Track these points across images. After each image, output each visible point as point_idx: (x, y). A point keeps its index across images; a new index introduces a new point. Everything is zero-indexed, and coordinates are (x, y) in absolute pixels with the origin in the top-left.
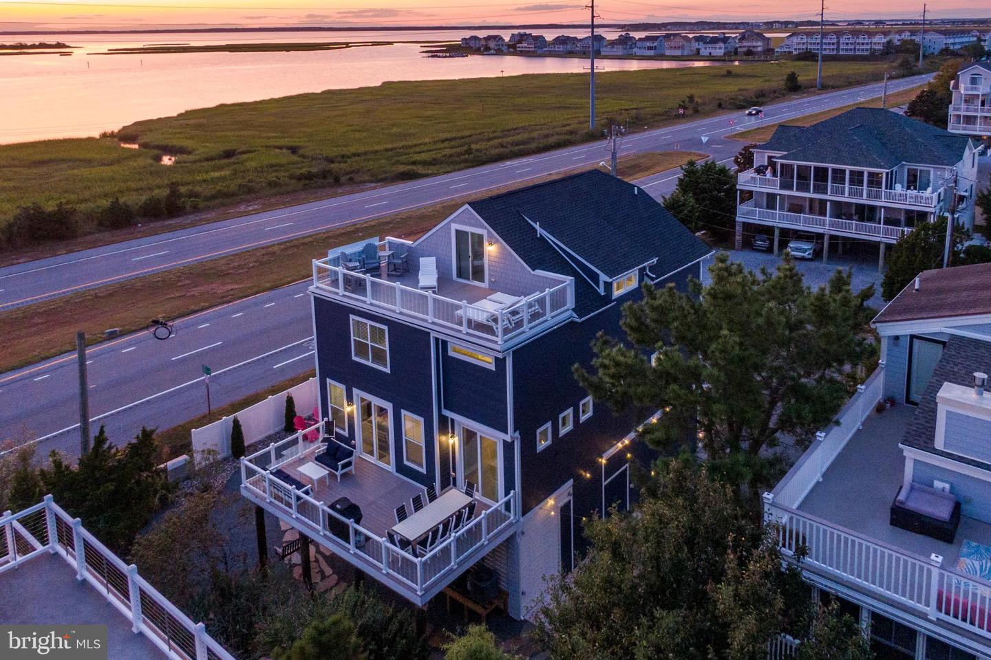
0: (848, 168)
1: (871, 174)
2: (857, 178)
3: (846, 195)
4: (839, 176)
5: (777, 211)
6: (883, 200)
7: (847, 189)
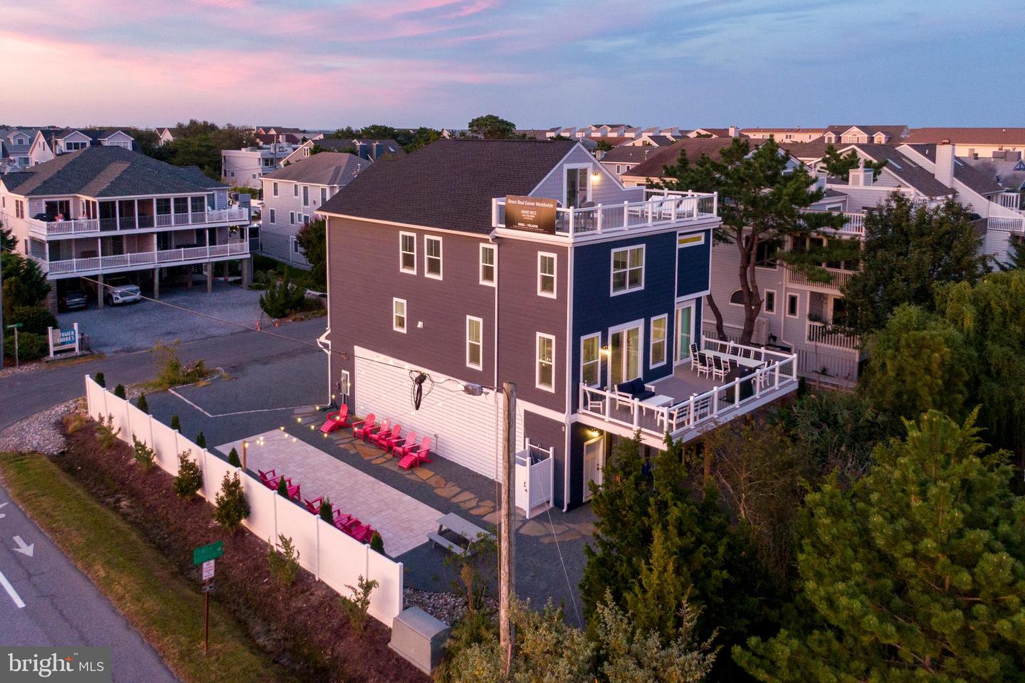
0: (172, 196)
1: (194, 199)
2: (181, 205)
3: (173, 223)
4: (164, 206)
5: (100, 257)
6: (207, 221)
7: (173, 218)
